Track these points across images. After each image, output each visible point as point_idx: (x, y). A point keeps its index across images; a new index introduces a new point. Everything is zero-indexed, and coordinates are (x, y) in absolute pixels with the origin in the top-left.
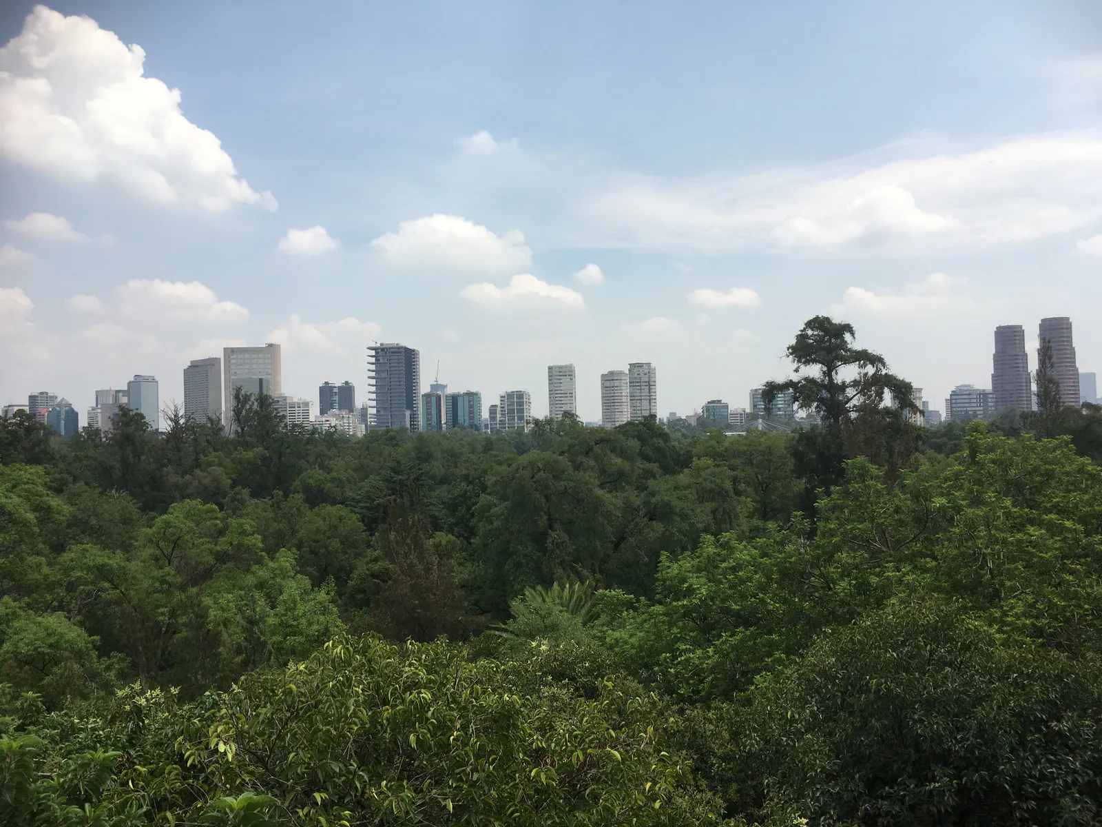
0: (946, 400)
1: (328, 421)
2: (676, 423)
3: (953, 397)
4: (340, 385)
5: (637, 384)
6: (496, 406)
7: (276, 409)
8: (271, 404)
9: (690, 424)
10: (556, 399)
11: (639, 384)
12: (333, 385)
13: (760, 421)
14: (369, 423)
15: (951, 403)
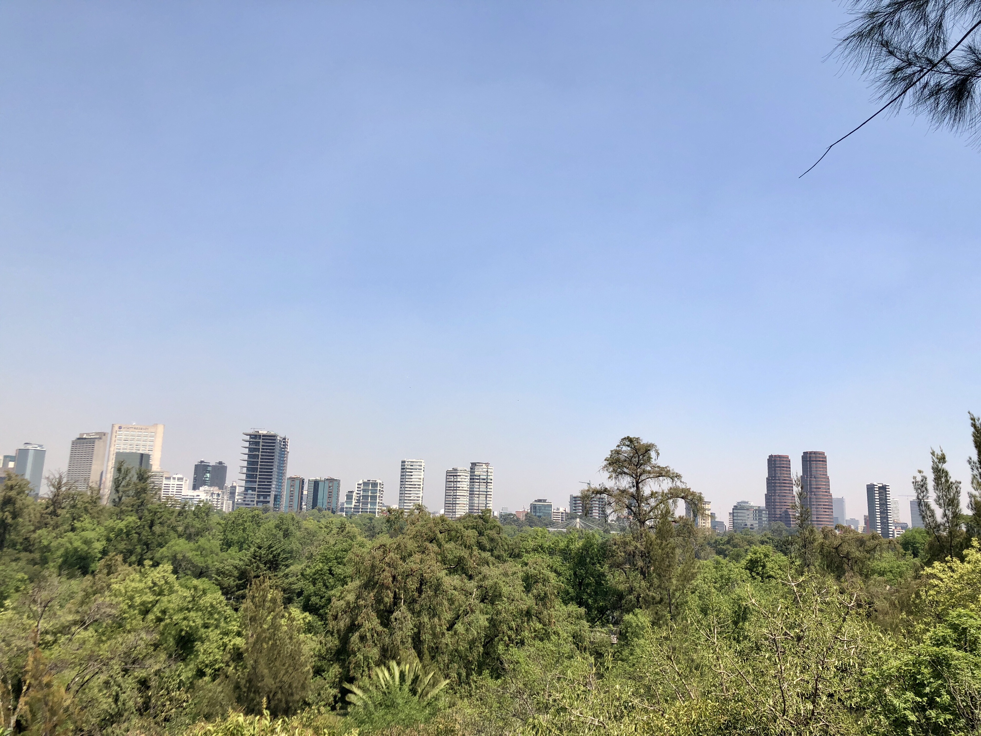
0: (730, 513)
1: (198, 496)
2: (507, 518)
3: (735, 511)
4: (214, 464)
5: (476, 481)
6: (352, 492)
7: (153, 482)
8: (149, 477)
9: (518, 519)
10: (406, 489)
11: (478, 481)
12: (208, 464)
13: (578, 520)
14: (236, 500)
15: (733, 516)
